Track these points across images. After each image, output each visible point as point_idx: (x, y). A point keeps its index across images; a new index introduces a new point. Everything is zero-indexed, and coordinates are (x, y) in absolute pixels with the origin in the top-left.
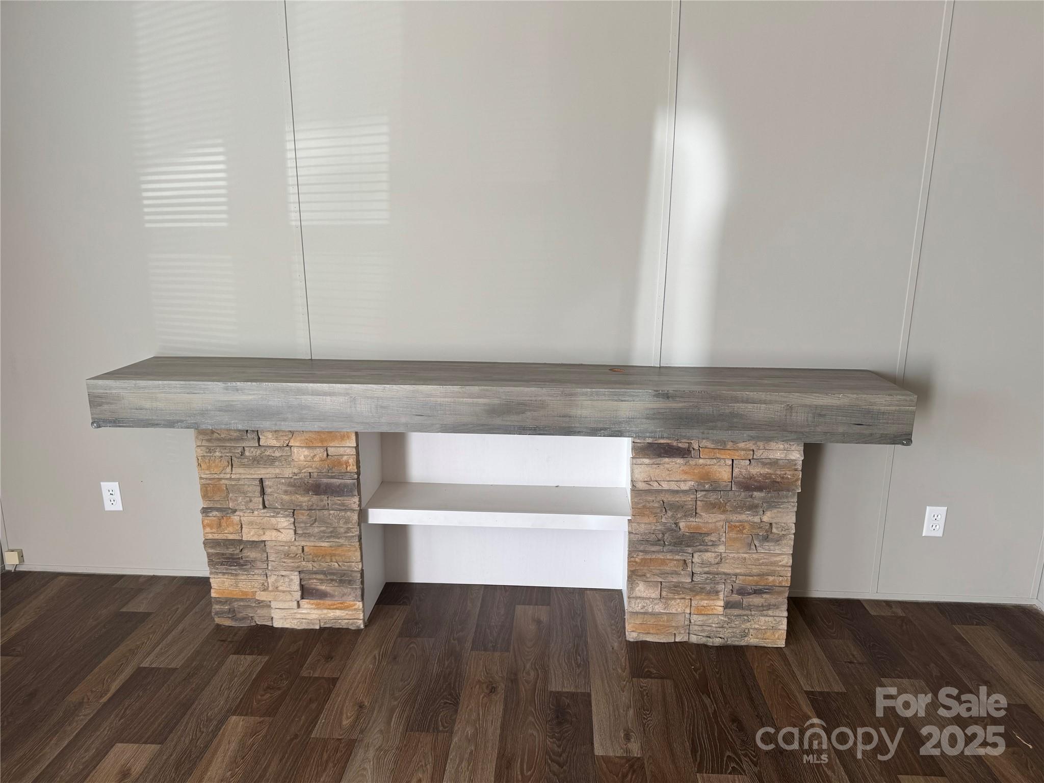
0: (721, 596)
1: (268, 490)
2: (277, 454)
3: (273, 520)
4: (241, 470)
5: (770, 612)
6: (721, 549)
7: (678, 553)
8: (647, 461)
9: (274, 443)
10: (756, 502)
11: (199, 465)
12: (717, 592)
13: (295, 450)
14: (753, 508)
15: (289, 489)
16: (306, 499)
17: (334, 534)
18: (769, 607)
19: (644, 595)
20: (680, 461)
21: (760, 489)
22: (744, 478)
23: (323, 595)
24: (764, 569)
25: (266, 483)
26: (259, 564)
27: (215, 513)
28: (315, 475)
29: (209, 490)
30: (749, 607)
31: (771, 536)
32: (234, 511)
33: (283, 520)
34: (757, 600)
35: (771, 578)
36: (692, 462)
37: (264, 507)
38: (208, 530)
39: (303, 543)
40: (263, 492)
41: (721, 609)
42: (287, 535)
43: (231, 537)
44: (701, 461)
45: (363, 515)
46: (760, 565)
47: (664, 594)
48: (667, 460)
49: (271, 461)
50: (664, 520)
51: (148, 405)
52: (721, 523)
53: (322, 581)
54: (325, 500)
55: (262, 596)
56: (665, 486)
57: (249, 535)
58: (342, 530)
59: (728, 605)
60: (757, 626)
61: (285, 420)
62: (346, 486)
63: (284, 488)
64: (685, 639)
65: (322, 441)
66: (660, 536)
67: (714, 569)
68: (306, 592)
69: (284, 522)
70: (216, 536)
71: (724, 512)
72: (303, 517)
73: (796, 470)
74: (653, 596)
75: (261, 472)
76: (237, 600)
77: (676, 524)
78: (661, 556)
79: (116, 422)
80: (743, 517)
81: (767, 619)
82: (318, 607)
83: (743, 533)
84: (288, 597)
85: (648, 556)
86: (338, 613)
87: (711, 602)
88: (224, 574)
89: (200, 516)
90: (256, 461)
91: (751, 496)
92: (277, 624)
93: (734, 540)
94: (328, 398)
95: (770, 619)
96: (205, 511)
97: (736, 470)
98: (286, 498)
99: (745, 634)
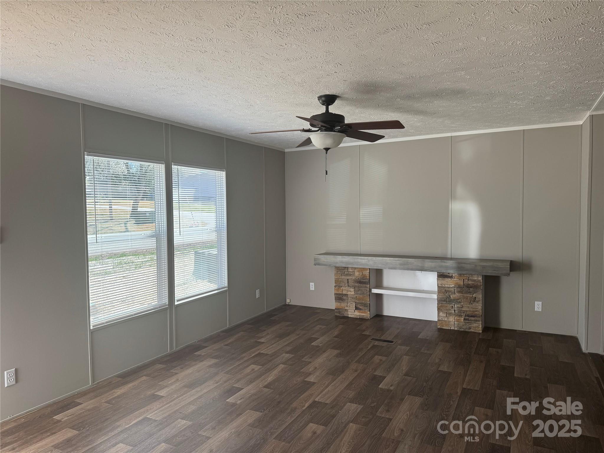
0: (463, 316)
1: (349, 282)
2: (352, 273)
3: (350, 289)
4: (344, 277)
5: (477, 322)
6: (462, 304)
7: (451, 304)
8: (441, 279)
9: (351, 271)
10: (471, 291)
11: (335, 275)
12: (462, 316)
13: (356, 273)
14: (470, 292)
15: (354, 282)
16: (358, 284)
17: (363, 294)
18: (476, 321)
19: (442, 315)
20: (450, 279)
21: (471, 287)
22: (467, 284)
23: (360, 309)
24: (474, 310)
25: (349, 280)
26: (346, 300)
27: (337, 287)
28: (360, 279)
29: (337, 281)
30: (471, 320)
31: (475, 301)
32: (341, 287)
33: (352, 289)
34: (473, 318)
35: (476, 312)
36: (453, 279)
37: (348, 286)
38: (335, 291)
39: (356, 295)
40: (348, 283)
41: (463, 320)
42: (353, 293)
43: (340, 293)
44: (455, 279)
45: (370, 290)
46: (473, 308)
47: (447, 315)
48: (446, 279)
49: (350, 275)
50: (446, 295)
51: (325, 261)
52: (462, 297)
53: (360, 306)
54: (362, 285)
55: (346, 308)
56: (446, 286)
57: (344, 292)
58: (365, 293)
59: (464, 319)
60: (473, 326)
61: (354, 265)
62: (367, 282)
63: (352, 281)
64: (454, 329)
65: (362, 271)
66: (445, 299)
67: (460, 309)
68: (357, 308)
69: (352, 290)
70: (337, 293)
71: (463, 293)
72: (356, 289)
73: (481, 283)
74: (444, 316)
75: (348, 278)
76: (341, 309)
77: (450, 296)
78: (446, 305)
79: (319, 264)
80: (468, 295)
81: (476, 324)
82: (359, 312)
83: (468, 300)
84: (352, 309)
85: (443, 305)
86: (364, 314)
87: (460, 318)
88: (338, 302)
89: (334, 287)
90: (347, 275)
91: (470, 289)
92: (349, 316)
93: (466, 301)
94: (363, 260)
95: (477, 324)
96: (335, 286)
97: (465, 283)
98: (353, 284)
99: (470, 328)
